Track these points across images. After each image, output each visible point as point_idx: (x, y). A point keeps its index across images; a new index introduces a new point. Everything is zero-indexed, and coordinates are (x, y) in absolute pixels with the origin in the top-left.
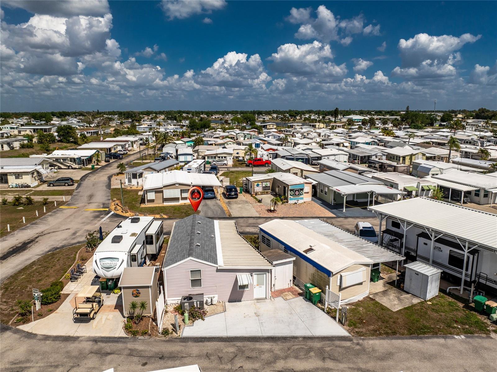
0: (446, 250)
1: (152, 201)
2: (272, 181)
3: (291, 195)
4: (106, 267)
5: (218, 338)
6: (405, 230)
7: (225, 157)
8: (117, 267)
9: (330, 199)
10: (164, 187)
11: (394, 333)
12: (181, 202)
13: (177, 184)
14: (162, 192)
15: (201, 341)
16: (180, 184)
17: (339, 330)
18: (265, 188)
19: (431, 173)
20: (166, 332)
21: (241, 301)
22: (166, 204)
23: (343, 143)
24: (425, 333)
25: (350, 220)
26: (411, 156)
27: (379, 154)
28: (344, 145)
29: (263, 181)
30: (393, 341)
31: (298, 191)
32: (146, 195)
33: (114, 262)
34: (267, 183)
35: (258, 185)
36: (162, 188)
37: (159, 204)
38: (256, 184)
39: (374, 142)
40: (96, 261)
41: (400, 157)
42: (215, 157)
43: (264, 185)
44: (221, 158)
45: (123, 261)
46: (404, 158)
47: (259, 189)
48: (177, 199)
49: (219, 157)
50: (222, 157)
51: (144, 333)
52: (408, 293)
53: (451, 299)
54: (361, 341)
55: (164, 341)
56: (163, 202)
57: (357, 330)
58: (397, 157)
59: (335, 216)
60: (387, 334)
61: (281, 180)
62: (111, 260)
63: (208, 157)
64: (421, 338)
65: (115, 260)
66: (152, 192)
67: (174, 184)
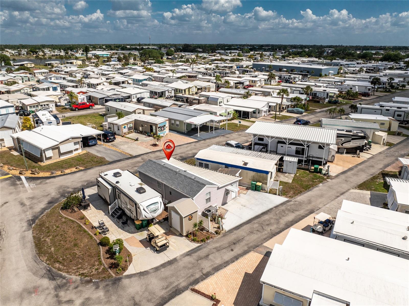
0: (294, 148)
1: (50, 158)
2: (133, 123)
3: (159, 131)
4: (154, 210)
5: (243, 223)
6: (270, 141)
7: (47, 105)
8: (159, 208)
9: (184, 129)
10: (60, 143)
11: (301, 192)
12: (75, 154)
13: (70, 138)
14: (58, 148)
15: (238, 229)
16: (73, 138)
17: (283, 199)
18: (130, 129)
19: (218, 101)
20: (217, 233)
21: (227, 203)
22: (63, 158)
23: (127, 81)
24: (309, 188)
25: (207, 141)
26: (189, 88)
27: (170, 90)
28: (128, 82)
29: (127, 124)
30: (304, 195)
31: (163, 127)
32: (44, 154)
33: (157, 205)
34: (131, 124)
35: (125, 127)
36: (58, 145)
37: (56, 159)
38: (123, 127)
39: (149, 78)
40: (144, 209)
41: (182, 90)
42: (37, 106)
43: (129, 127)
44: (43, 106)
45: (161, 202)
46: (185, 90)
47: (125, 130)
48: (71, 152)
49: (42, 106)
50: (45, 105)
51: (207, 238)
52: (286, 173)
53: (302, 171)
54: (295, 200)
55: (222, 237)
56: (60, 157)
57: (288, 196)
58: (179, 90)
59: (197, 140)
60: (299, 193)
61: (146, 121)
62: (154, 204)
63: (31, 107)
64: (311, 190)
65: (156, 204)
66: (49, 150)
67: (68, 139)
